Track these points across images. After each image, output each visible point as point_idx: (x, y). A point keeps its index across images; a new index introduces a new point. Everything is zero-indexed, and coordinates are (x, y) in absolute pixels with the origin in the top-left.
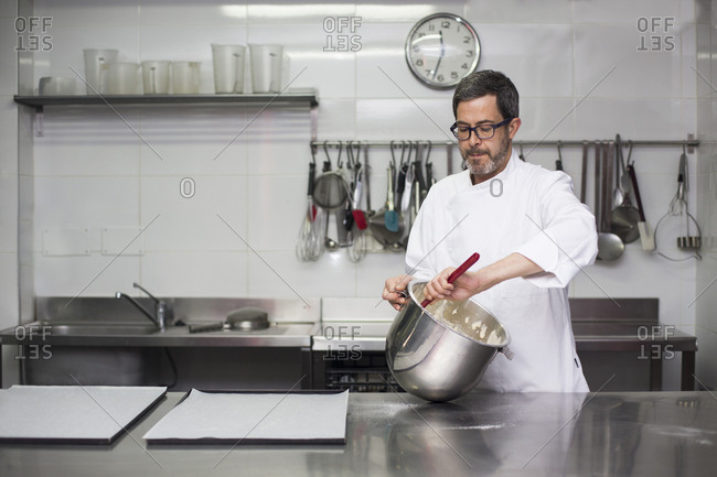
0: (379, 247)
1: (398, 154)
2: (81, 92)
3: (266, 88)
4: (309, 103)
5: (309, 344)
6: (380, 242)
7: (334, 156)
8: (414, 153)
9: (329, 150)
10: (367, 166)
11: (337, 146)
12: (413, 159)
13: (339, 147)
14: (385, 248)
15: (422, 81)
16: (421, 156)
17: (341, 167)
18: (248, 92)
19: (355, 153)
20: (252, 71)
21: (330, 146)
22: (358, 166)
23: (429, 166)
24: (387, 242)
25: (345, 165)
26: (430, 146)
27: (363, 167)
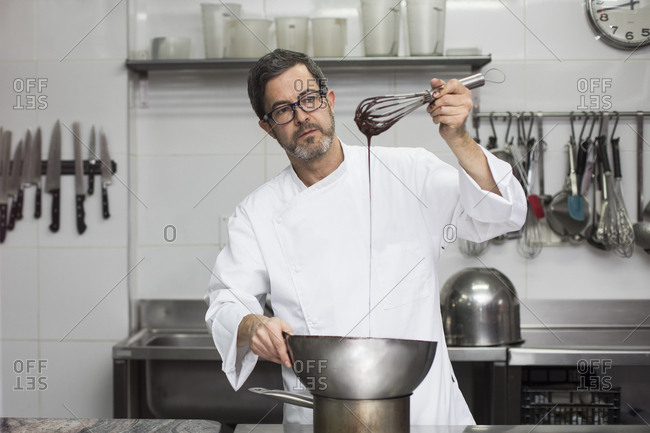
0: (555, 239)
1: (578, 127)
2: (198, 54)
3: (426, 49)
4: (469, 67)
5: (504, 358)
6: (557, 233)
7: (500, 129)
8: (597, 127)
9: (495, 123)
10: (542, 142)
11: (505, 118)
12: (595, 134)
13: (508, 119)
14: (563, 241)
15: (608, 41)
16: (606, 130)
17: (511, 144)
18: (403, 54)
19: (527, 127)
20: (409, 28)
21: (496, 118)
22: (531, 142)
23: (615, 142)
24: (566, 233)
25: (515, 142)
26: (616, 117)
27: (536, 143)
